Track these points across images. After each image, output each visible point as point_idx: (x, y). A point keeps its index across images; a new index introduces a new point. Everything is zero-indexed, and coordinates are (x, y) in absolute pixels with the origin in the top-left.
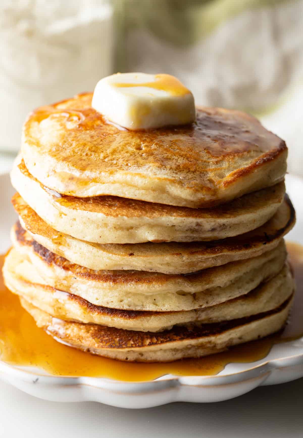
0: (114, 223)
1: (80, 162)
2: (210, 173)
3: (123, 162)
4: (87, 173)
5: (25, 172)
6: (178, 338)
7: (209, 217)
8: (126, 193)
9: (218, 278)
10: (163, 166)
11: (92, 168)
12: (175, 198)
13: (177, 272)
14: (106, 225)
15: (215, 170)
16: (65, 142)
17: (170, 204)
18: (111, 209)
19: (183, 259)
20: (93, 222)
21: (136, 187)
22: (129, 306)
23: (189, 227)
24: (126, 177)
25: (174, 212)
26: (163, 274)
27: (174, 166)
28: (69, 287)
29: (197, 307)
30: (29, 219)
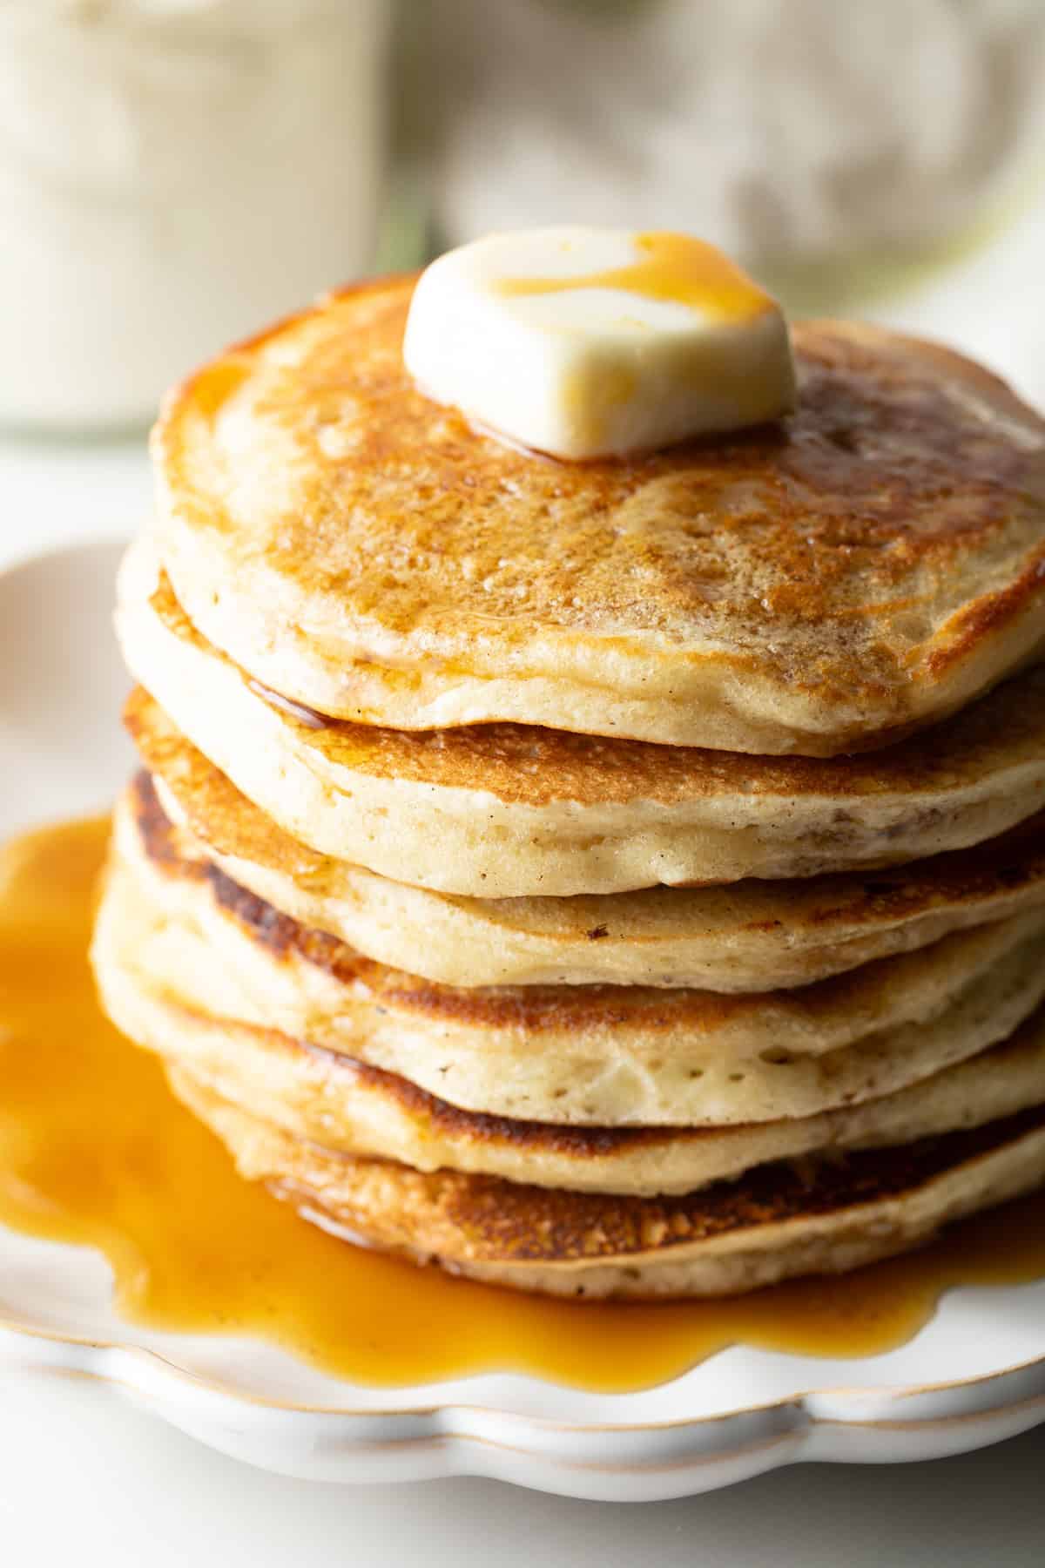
0: (535, 825)
1: (390, 596)
2: (874, 623)
3: (550, 592)
4: (422, 638)
5: (179, 624)
6: (767, 1212)
7: (880, 788)
8: (577, 714)
9: (907, 996)
10: (702, 603)
11: (438, 617)
12: (757, 726)
13: (764, 985)
14: (503, 833)
15: (892, 607)
16: (324, 511)
17: (740, 749)
18: (520, 771)
19: (787, 941)
20: (454, 822)
21: (609, 688)
22: (590, 1110)
23: (807, 826)
24: (573, 654)
25: (752, 776)
26: (714, 994)
27: (741, 602)
28: (360, 1041)
29: (835, 1101)
30: (198, 796)
